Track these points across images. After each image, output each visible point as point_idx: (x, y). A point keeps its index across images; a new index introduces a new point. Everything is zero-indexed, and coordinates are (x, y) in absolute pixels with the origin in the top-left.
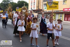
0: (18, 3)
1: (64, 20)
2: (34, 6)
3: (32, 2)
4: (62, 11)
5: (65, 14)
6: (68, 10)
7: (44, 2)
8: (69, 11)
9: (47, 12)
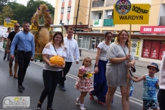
0: (28, 4)
1: (142, 56)
2: (69, 16)
3: (63, 4)
4: (138, 34)
5: (144, 41)
6: (153, 30)
7: (93, 6)
8: (155, 34)
9: (101, 32)
